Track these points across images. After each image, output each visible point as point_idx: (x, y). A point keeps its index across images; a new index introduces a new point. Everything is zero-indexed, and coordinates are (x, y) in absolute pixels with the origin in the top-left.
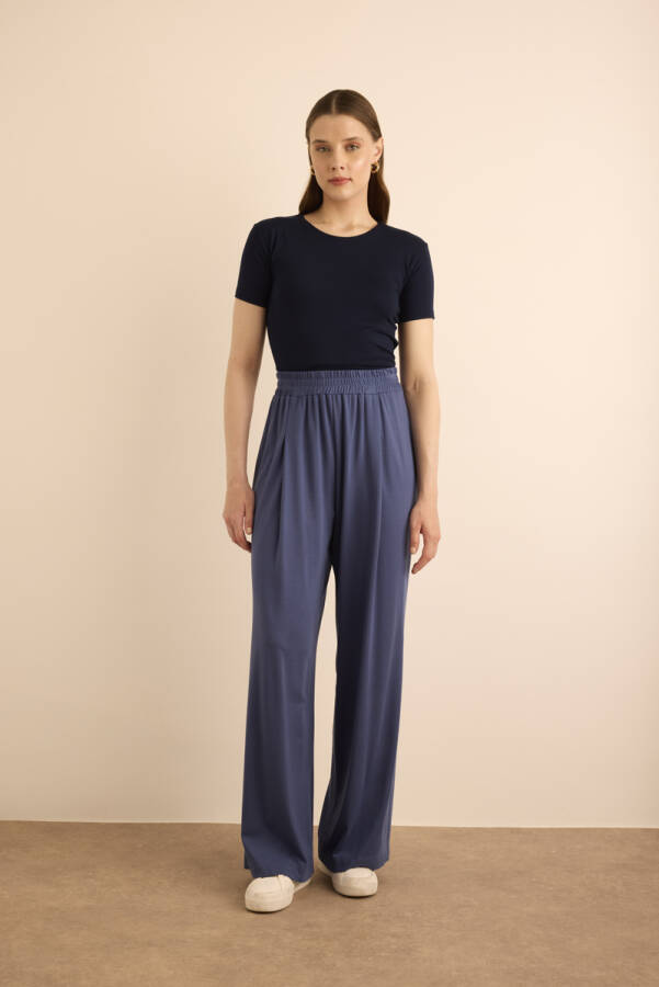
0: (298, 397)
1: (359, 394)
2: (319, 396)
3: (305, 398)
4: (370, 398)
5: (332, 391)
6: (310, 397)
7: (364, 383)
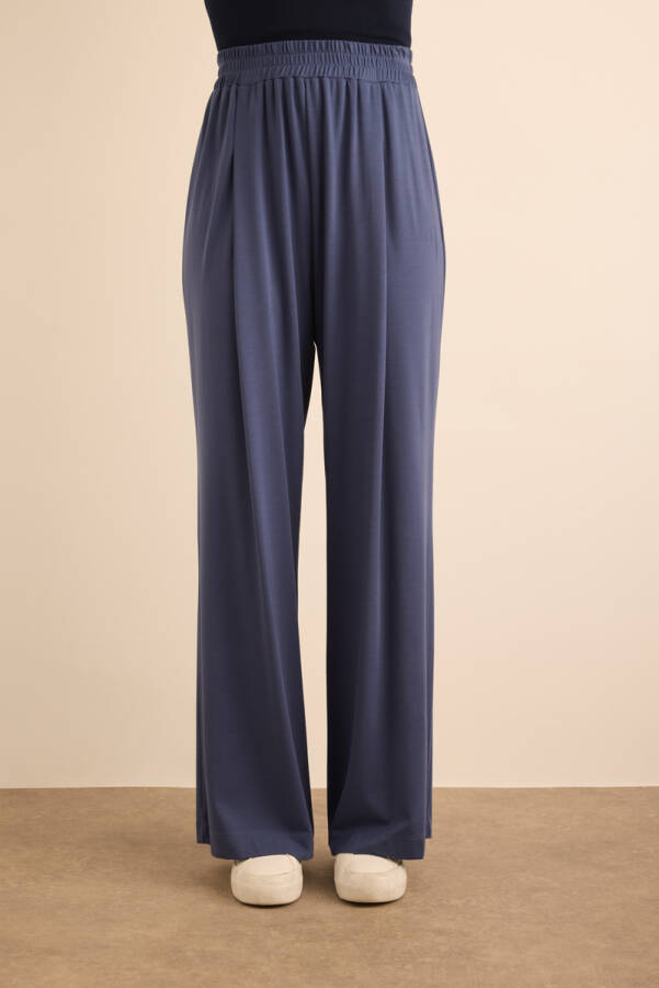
0: (250, 85)
1: (348, 80)
2: (284, 80)
3: (260, 86)
4: (366, 88)
5: (304, 72)
6: (268, 84)
7: (356, 62)
